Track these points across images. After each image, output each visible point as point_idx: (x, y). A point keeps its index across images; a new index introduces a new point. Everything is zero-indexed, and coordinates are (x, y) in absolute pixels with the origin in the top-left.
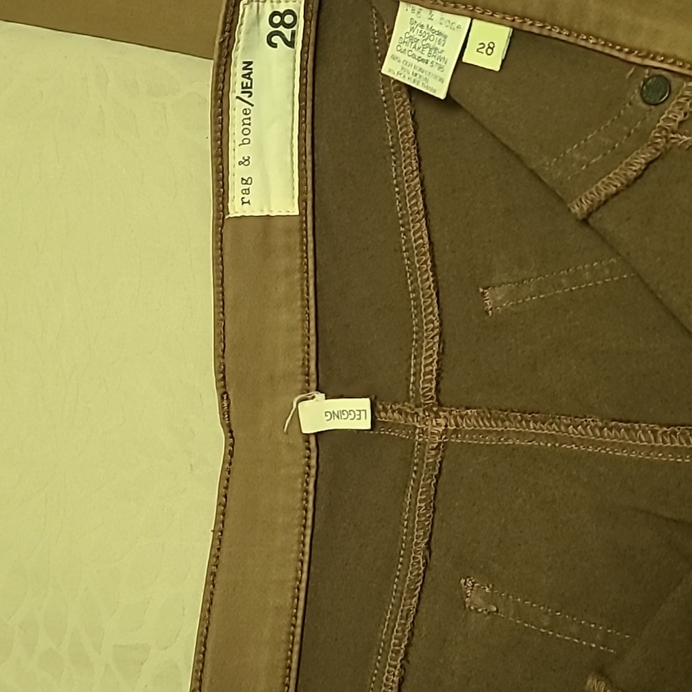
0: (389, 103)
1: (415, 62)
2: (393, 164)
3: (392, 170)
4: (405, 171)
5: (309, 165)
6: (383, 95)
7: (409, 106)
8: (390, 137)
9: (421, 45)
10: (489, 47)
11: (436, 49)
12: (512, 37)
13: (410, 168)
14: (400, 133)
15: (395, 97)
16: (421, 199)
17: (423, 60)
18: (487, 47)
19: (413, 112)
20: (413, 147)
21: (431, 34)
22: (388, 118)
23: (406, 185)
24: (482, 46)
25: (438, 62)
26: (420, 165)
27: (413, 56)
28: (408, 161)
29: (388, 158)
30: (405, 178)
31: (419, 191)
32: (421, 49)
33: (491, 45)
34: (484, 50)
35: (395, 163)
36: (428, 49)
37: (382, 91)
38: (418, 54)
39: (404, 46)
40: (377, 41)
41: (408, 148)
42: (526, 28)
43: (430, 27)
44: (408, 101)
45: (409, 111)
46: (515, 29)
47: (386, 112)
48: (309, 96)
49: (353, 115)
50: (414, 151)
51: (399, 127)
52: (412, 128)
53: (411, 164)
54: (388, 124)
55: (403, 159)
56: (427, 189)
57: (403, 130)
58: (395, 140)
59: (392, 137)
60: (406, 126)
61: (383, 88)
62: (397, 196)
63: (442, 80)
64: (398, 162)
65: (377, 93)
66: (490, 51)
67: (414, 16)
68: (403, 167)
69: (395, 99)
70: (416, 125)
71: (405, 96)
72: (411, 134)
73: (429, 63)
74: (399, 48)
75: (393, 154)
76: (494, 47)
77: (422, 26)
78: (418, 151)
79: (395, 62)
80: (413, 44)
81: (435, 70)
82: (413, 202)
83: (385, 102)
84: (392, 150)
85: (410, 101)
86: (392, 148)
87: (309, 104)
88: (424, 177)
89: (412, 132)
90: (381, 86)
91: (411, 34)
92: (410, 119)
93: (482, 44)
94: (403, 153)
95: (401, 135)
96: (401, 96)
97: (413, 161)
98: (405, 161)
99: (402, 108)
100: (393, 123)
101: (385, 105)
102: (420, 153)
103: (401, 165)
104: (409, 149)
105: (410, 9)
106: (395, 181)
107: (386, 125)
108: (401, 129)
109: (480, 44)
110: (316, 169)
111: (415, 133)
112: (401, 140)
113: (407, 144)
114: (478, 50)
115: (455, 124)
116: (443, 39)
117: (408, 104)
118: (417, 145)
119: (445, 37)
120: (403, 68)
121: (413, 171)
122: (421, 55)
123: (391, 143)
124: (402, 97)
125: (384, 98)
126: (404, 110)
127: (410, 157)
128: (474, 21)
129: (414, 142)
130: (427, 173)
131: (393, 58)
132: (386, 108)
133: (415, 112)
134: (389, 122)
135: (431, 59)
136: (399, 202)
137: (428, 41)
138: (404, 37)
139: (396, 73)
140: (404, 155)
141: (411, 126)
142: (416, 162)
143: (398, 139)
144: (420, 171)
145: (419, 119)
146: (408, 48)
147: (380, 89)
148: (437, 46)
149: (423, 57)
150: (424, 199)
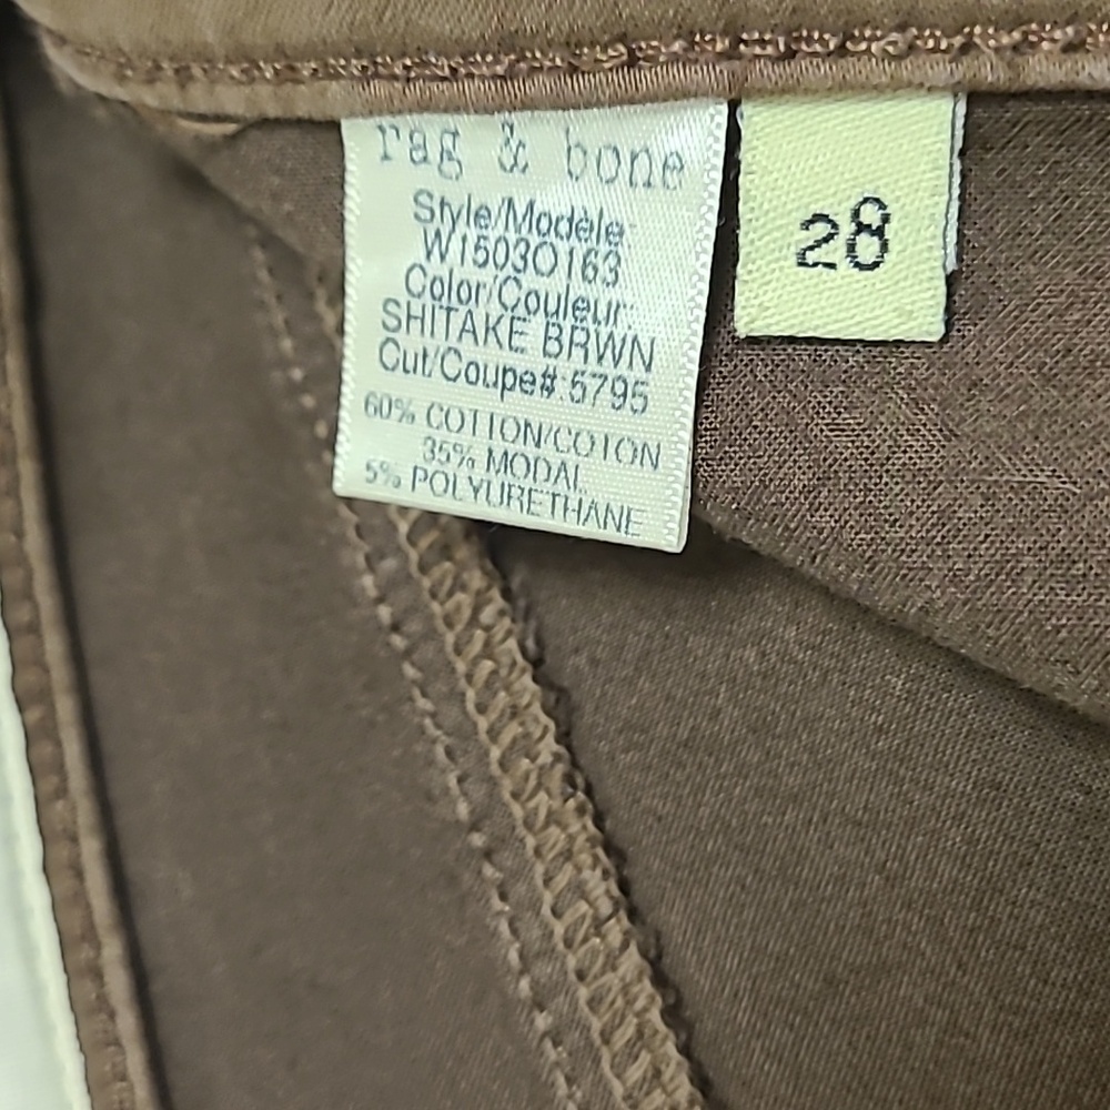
0: (414, 626)
1: (484, 400)
2: (497, 904)
3: (495, 934)
4: (559, 929)
5: (118, 983)
6: (380, 600)
7: (507, 622)
8: (452, 781)
9: (495, 310)
10: (861, 228)
11: (580, 306)
12: (972, 148)
13: (584, 907)
14: (495, 753)
15: (434, 595)
16: (671, 1048)
17: (525, 382)
18: (847, 228)
19: (530, 644)
20: (571, 803)
21: (535, 240)
22: (424, 695)
23: (583, 993)
24: (821, 229)
25: (607, 367)
26: (624, 886)
27: (473, 374)
28: (562, 879)
29: (467, 878)
30: (572, 962)
31: (655, 1015)
32: (503, 330)
33: (870, 215)
34: (835, 251)
35: (503, 897)
36: (540, 318)
37: (368, 581)
38: (492, 356)
39: (412, 341)
40: (297, 374)
41: (550, 813)
42: (1044, 69)
43: (521, 209)
44: (498, 601)
45: (512, 643)
46: (977, 98)
47: (410, 671)
48: (60, 674)
49: (269, 714)
50: (582, 828)
51: (483, 723)
52: (544, 719)
53: (579, 890)
54: (428, 722)
55: (540, 869)
56: (687, 993)
57: (506, 738)
58: (479, 792)
59: (460, 780)
60: (514, 712)
61: (371, 567)
62: (551, 1053)
63: (645, 454)
64: (519, 890)
65: (352, 598)
66: (868, 247)
67: (427, 177)
68: (546, 910)
69: (436, 607)
70: (560, 703)
71: (476, 580)
72: (549, 747)
73: (562, 387)
74: (391, 354)
75: (488, 854)
76: (886, 219)
77: (480, 215)
78: (598, 820)
79: (391, 427)
80: (457, 320)
81: (600, 417)
82: (635, 1073)
83: (395, 627)
84: (478, 840)
85: (507, 594)
86: (475, 827)
87: (66, 708)
88: (658, 936)
89: (550, 738)
90: (361, 560)
91: (435, 267)
92: (527, 679)
93: (819, 218)
94: (531, 842)
95: (502, 764)
96: (459, 585)
97: (587, 874)
98: (547, 881)
99: (479, 634)
100: (451, 714)
101: (398, 641)
102: (608, 824)
103: (535, 906)
104: (552, 818)
105: (399, 148)
106: (524, 984)
107: (422, 730)
108: (494, 734)
109: (806, 225)
110: (157, 987)
111: (564, 737)
112: (507, 786)
113: (542, 796)
114: (802, 255)
115: (751, 654)
116: (604, 248)
117: (502, 613)
118: (589, 791)
119: (614, 233)
120: (434, 447)
121: (598, 925)
122: (510, 359)
123: (463, 810)
124: (464, 588)
125: (385, 613)
126: (487, 644)
127: (568, 855)
128: (746, 109)
129: (569, 779)
130: (672, 919)
131: (376, 407)
132: (407, 654)
133: (539, 642)
134: (433, 715)
135: (565, 367)
136: (570, 1081)
137: (529, 280)
138: (403, 298)
139: (407, 482)
140: (538, 852)
141: (536, 708)
142: (606, 874)
143: (493, 782)
144: (633, 914)
145: (571, 666)
146: (437, 343)
147: (359, 574)
148: (579, 289)
149: (520, 364)
150: (685, 1050)
